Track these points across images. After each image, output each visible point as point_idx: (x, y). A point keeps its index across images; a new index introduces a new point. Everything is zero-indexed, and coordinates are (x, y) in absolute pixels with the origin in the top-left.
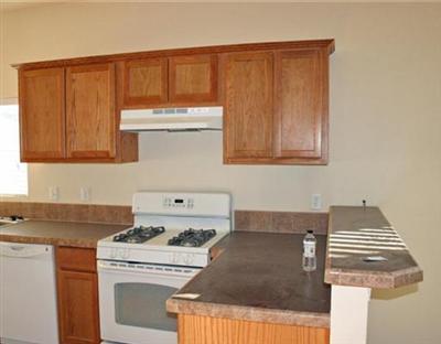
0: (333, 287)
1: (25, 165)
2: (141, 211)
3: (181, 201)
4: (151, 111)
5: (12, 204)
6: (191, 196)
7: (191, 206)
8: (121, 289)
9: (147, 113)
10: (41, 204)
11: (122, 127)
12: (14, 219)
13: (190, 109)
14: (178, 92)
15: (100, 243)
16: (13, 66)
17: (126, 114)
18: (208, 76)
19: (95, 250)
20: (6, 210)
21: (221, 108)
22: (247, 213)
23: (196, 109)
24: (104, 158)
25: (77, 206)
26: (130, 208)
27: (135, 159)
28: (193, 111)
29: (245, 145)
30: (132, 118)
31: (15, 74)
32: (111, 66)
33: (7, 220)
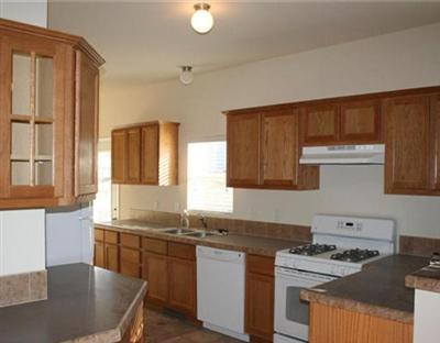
0: (416, 291)
1: (231, 190)
2: (318, 231)
3: (351, 224)
4: (325, 148)
5: (220, 220)
6: (360, 221)
7: (359, 229)
8: (293, 292)
9: (323, 150)
10: (241, 221)
11: (302, 161)
12: (221, 231)
13: (357, 147)
14: (347, 132)
15: (278, 253)
16: (224, 112)
17: (306, 150)
18: (372, 119)
19: (274, 258)
20: (216, 224)
21: (383, 146)
22: (412, 238)
23: (362, 147)
24: (288, 185)
25: (269, 224)
26: (310, 228)
27: (317, 187)
28: (360, 148)
29: (403, 178)
30: (312, 154)
31: (224, 118)
32: (296, 111)
33: (215, 232)
